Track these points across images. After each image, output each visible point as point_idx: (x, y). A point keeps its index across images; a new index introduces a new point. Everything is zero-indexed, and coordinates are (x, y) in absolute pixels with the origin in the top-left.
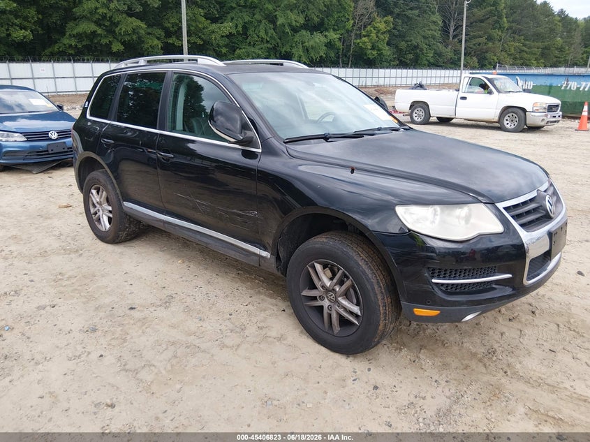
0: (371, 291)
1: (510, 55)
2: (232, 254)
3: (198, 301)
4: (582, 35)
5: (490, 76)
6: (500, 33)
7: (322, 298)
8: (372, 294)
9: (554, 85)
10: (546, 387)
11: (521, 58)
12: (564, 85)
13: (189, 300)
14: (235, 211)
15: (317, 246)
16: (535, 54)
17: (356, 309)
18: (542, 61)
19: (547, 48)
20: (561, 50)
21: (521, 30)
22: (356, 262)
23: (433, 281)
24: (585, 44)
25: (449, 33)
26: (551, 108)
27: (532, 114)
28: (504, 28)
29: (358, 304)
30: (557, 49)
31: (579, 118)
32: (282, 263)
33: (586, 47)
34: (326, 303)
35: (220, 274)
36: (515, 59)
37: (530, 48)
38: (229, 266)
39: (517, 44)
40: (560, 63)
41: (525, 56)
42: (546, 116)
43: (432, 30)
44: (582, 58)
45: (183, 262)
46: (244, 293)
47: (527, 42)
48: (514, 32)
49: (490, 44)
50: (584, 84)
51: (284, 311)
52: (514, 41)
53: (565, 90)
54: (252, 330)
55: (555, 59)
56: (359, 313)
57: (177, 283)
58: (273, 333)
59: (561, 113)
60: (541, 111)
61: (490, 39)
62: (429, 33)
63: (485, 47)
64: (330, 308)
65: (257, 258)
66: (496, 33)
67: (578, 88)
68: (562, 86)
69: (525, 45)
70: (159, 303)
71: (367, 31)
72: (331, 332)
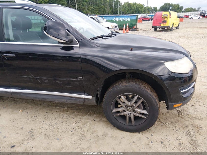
0: (155, 102)
1: (90, 11)
2: (65, 101)
3: (48, 129)
4: (109, 4)
5: (96, 17)
6: (86, 4)
7: (125, 111)
8: (155, 104)
9: (112, 19)
10: (205, 119)
11: (93, 12)
12: (115, 20)
13: (43, 130)
14: (66, 79)
15: (123, 88)
16: (97, 11)
17: (145, 112)
18: (99, 13)
19: (100, 9)
20: (104, 9)
21: (92, 2)
22: (146, 91)
23: (181, 91)
24: (110, 7)
25: (69, 3)
26: (116, 27)
27: (111, 29)
28: (86, 1)
29: (144, 109)
30: (103, 9)
31: (123, 30)
32: (99, 99)
33: (110, 8)
34: (127, 113)
35: (48, 112)
36: (91, 12)
37: (95, 8)
38: (49, 106)
39: (91, 7)
40: (104, 13)
41: (94, 11)
42: (115, 29)
43: (64, 2)
44: (110, 12)
45: (22, 111)
46: (68, 118)
47: (94, 7)
48: (90, 3)
49: (83, 7)
50: (120, 19)
51: (94, 120)
52: (90, 6)
53: (115, 21)
54: (88, 136)
55: (103, 12)
56: (147, 113)
57: (28, 123)
58: (100, 134)
59: (118, 28)
60: (113, 28)
61: (83, 5)
62: (63, 3)
63: (82, 8)
64: (130, 114)
65: (82, 100)
66: (84, 3)
67: (119, 20)
68: (114, 20)
69: (94, 8)
70: (26, 138)
71: (40, 2)
72: (130, 124)
